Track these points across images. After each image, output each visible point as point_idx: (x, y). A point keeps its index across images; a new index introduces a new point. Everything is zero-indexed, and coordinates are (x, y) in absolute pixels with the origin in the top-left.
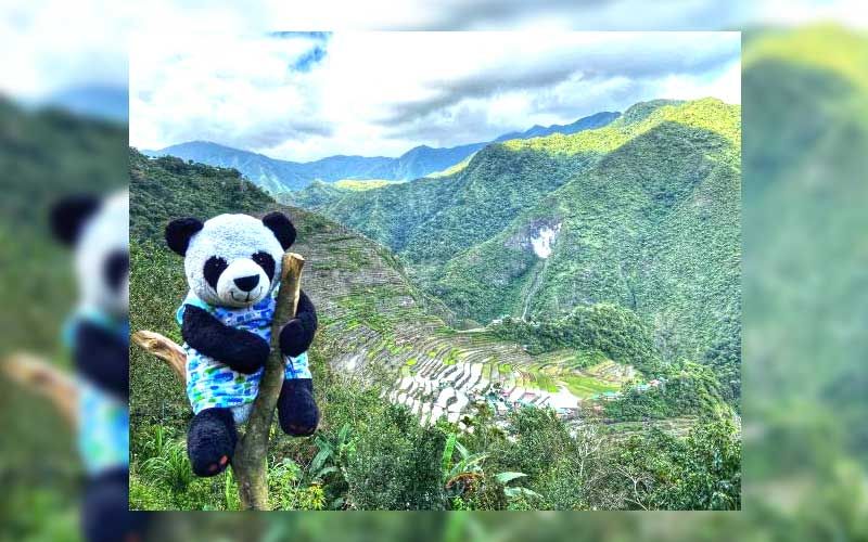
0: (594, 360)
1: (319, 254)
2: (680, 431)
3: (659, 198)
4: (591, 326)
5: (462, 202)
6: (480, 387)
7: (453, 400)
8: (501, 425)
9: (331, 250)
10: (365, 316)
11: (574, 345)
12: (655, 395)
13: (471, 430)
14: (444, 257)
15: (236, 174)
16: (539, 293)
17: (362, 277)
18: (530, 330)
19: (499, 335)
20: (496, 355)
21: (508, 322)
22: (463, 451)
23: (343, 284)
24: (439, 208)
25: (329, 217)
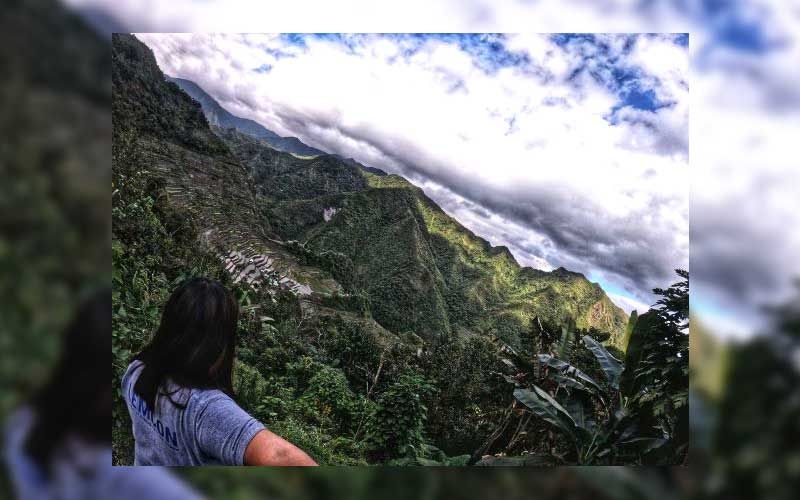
0: (326, 277)
1: (217, 167)
2: (348, 318)
3: (385, 218)
4: (333, 261)
5: (301, 175)
6: (269, 270)
7: (252, 272)
8: (272, 292)
9: (224, 167)
10: (225, 209)
11: (322, 267)
12: (345, 299)
13: (256, 290)
14: (280, 198)
15: (199, 105)
16: (316, 236)
17: (233, 189)
18: (305, 253)
19: (288, 249)
20: (283, 258)
21: (295, 244)
22: (249, 301)
23: (221, 188)
24: (289, 172)
25: (231, 149)
